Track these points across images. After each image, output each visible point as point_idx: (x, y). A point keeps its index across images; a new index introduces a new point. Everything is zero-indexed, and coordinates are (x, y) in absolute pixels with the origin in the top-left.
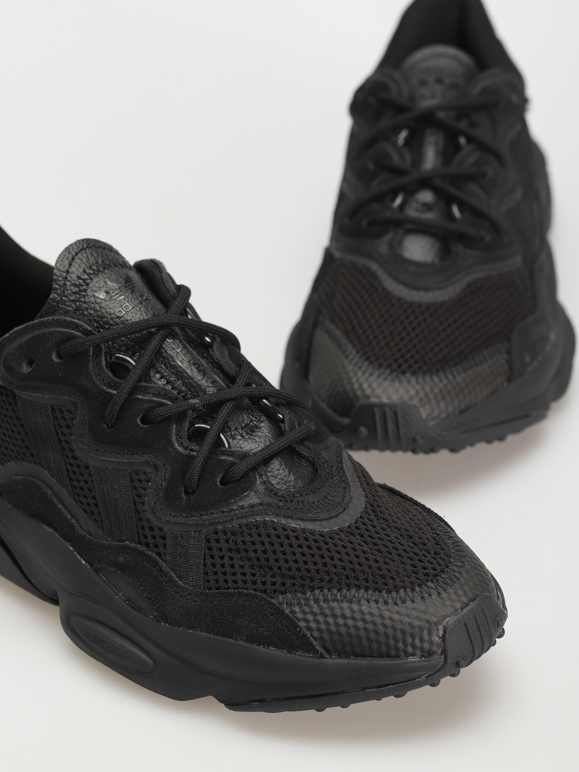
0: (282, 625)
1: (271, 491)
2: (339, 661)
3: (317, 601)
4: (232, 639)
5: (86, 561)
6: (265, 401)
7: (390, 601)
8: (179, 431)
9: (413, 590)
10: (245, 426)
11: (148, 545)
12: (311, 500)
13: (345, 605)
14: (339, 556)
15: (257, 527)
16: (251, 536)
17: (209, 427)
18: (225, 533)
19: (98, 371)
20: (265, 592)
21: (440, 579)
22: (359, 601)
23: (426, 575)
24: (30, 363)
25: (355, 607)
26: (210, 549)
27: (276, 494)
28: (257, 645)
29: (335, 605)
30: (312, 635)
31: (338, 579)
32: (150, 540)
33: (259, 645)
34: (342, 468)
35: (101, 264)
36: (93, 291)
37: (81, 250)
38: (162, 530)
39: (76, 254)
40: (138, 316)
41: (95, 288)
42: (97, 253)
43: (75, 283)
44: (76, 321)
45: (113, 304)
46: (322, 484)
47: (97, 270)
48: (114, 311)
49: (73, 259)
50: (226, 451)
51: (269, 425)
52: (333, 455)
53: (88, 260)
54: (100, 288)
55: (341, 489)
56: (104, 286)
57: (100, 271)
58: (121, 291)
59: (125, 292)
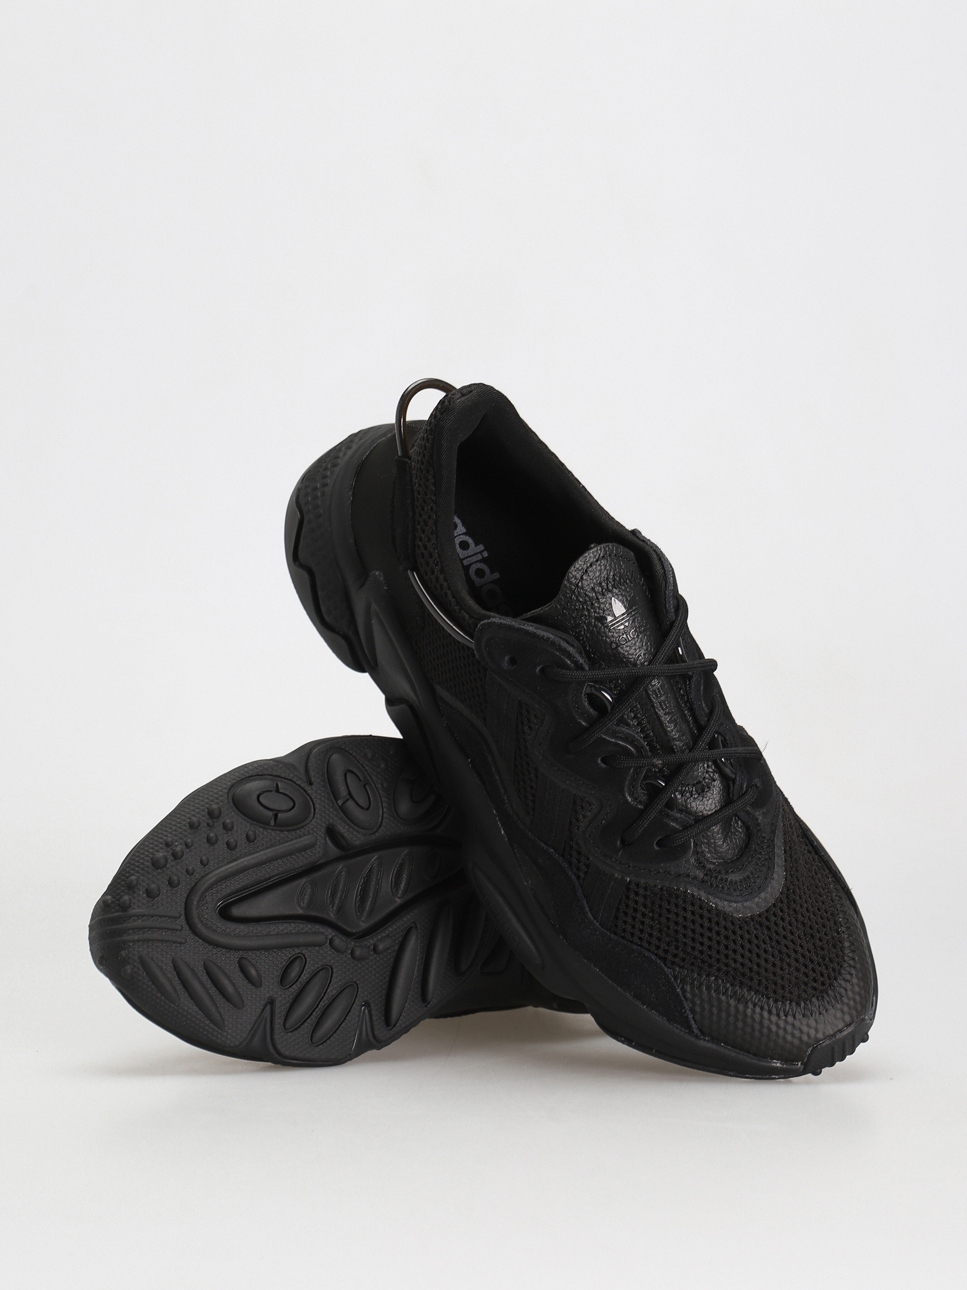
0: (670, 999)
1: (701, 864)
2: (710, 1045)
3: (709, 988)
4: (621, 988)
5: (504, 832)
7: (774, 1011)
8: (634, 780)
9: (798, 1004)
10: (697, 783)
11: (570, 864)
12: (734, 879)
13: (732, 1002)
14: (742, 951)
15: (677, 897)
16: (669, 903)
18: (646, 889)
19: (575, 698)
20: (664, 960)
21: (825, 996)
22: (747, 1003)
23: (815, 989)
24: (513, 661)
25: (741, 1007)
26: (628, 897)
27: (704, 866)
28: (642, 1004)
29: (723, 998)
30: (693, 1018)
31: (734, 973)
32: (574, 861)
33: (643, 1004)
34: (773, 841)
35: (611, 580)
36: (595, 612)
37: (597, 561)
38: (588, 859)
39: (591, 565)
40: (632, 651)
41: (599, 610)
42: (610, 566)
43: (581, 599)
44: (570, 649)
45: (611, 632)
46: (750, 859)
47: (606, 587)
48: (610, 641)
49: (586, 571)
50: (672, 816)
51: (720, 785)
52: (769, 822)
53: (600, 574)
54: (604, 611)
55: (765, 869)
56: (608, 609)
57: (608, 590)
58: (623, 619)
59: (626, 622)
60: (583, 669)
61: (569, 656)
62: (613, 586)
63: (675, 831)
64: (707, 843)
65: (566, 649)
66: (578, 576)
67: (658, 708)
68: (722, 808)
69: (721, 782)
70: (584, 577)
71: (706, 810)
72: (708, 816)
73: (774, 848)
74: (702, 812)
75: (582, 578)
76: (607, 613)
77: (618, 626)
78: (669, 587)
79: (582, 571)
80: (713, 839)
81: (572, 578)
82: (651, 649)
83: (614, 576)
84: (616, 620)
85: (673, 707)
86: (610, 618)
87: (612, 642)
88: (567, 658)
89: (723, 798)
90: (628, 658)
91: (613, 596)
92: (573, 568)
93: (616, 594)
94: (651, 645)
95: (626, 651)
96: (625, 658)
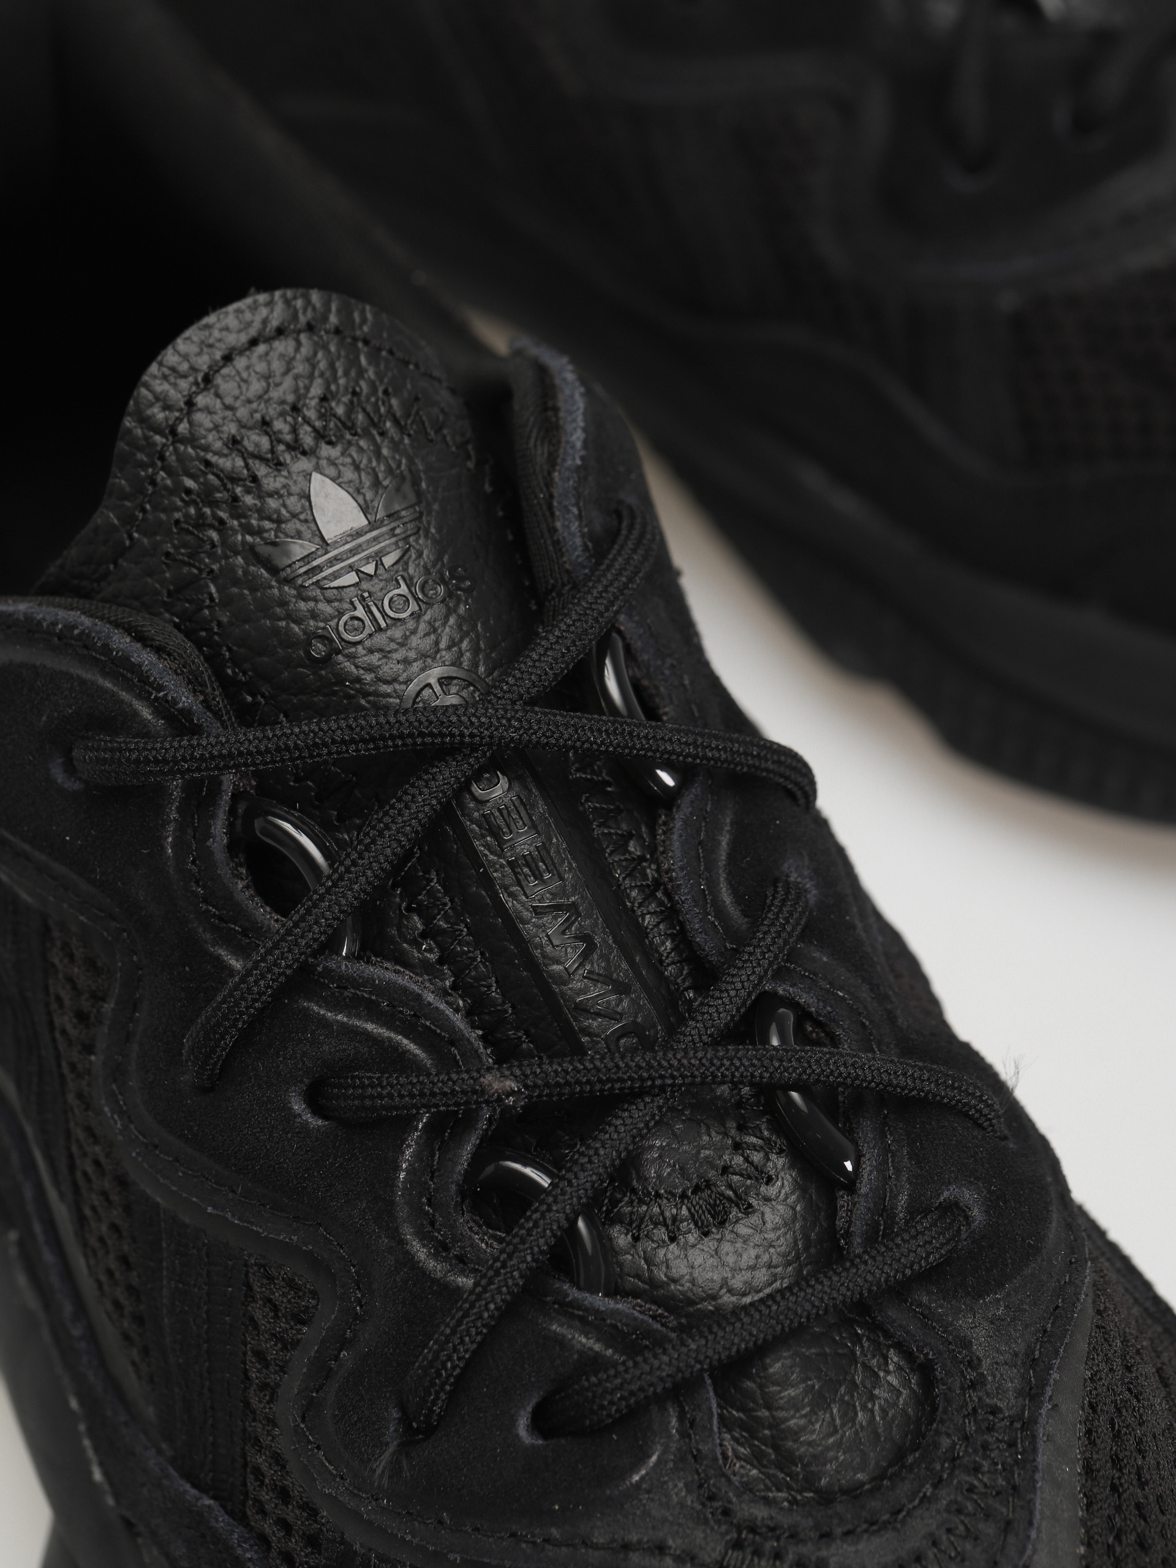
1: (712, 1498)
6: (795, 1095)
8: (433, 1173)
10: (693, 1188)
17: (544, 1181)
19: (193, 862)
27: (726, 1512)
34: (1029, 1425)
35: (311, 414)
36: (248, 529)
37: (253, 342)
38: (314, 1513)
39: (228, 358)
40: (389, 669)
41: (261, 518)
42: (311, 361)
43: (190, 483)
44: (145, 658)
45: (306, 599)
46: (928, 1490)
47: (288, 438)
48: (305, 632)
49: (207, 379)
50: (576, 1304)
51: (794, 1197)
52: (1016, 1354)
53: (266, 391)
54: (279, 521)
55: (989, 1529)
56: (294, 516)
57: (296, 447)
58: (353, 552)
59: (367, 559)
60: (196, 730)
61: (143, 684)
62: (320, 435)
63: (592, 1363)
64: (743, 1426)
65: (128, 659)
66: (176, 397)
67: (506, 888)
68: (799, 1282)
69: (800, 1187)
70: (201, 400)
71: (730, 1291)
72: (738, 1311)
73: (1034, 1450)
74: (714, 1297)
75: (190, 403)
76: (291, 526)
77: (336, 576)
78: (564, 460)
79: (191, 379)
80: (769, 1407)
81: (151, 405)
82: (475, 665)
83: (324, 399)
84: (327, 553)
85: (574, 887)
86: (299, 549)
87: (311, 636)
88: (139, 697)
89: (807, 1248)
90: (376, 694)
91: (318, 469)
92: (154, 368)
93: (332, 463)
94: (476, 650)
95: (370, 669)
96: (366, 694)
